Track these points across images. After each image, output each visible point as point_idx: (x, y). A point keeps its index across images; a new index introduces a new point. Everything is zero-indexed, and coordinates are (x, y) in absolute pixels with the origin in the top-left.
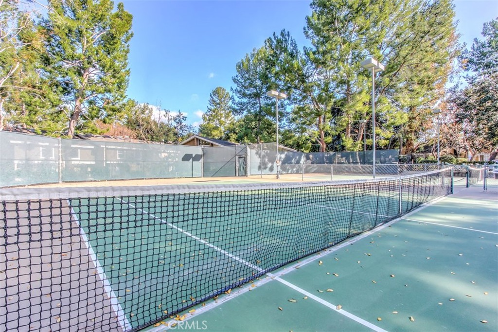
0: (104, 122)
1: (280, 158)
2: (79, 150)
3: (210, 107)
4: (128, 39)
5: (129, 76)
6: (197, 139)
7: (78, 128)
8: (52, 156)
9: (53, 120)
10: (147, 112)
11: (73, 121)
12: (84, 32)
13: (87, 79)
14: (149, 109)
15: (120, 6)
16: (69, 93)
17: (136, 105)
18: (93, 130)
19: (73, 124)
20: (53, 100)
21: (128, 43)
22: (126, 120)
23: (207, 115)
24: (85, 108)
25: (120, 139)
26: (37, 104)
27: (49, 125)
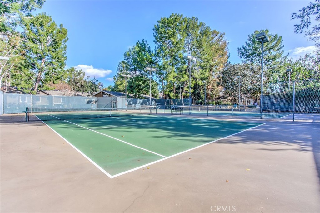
0: (54, 83)
1: (140, 102)
2: (40, 98)
3: (118, 72)
4: (65, 41)
5: (66, 60)
6: (103, 92)
7: (40, 87)
8: (26, 101)
9: (27, 83)
10: (82, 74)
11: (37, 83)
12: (42, 41)
13: (44, 62)
14: (83, 73)
15: (61, 25)
16: (35, 68)
17: (75, 70)
18: (47, 88)
19: (37, 85)
20: (27, 74)
21: (66, 43)
22: (69, 79)
23: (116, 77)
24: (43, 77)
25: (63, 91)
26: (19, 75)
27: (25, 86)
